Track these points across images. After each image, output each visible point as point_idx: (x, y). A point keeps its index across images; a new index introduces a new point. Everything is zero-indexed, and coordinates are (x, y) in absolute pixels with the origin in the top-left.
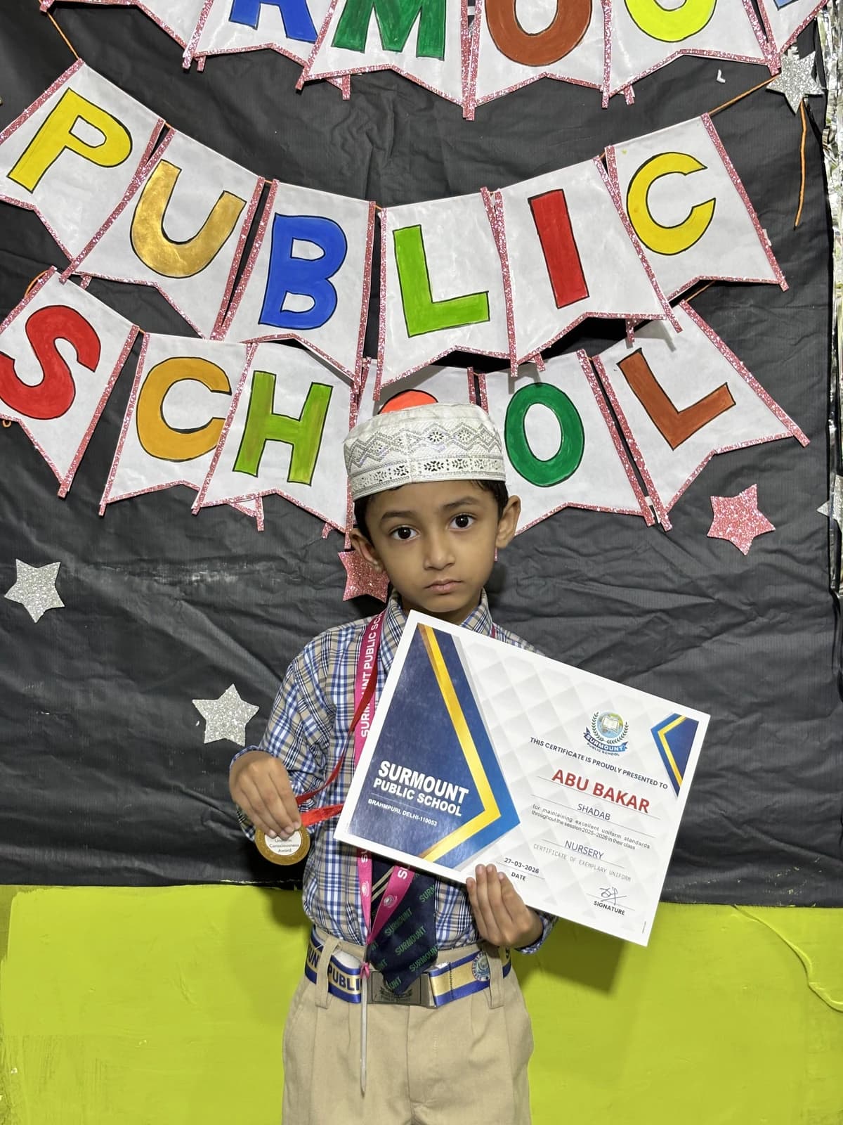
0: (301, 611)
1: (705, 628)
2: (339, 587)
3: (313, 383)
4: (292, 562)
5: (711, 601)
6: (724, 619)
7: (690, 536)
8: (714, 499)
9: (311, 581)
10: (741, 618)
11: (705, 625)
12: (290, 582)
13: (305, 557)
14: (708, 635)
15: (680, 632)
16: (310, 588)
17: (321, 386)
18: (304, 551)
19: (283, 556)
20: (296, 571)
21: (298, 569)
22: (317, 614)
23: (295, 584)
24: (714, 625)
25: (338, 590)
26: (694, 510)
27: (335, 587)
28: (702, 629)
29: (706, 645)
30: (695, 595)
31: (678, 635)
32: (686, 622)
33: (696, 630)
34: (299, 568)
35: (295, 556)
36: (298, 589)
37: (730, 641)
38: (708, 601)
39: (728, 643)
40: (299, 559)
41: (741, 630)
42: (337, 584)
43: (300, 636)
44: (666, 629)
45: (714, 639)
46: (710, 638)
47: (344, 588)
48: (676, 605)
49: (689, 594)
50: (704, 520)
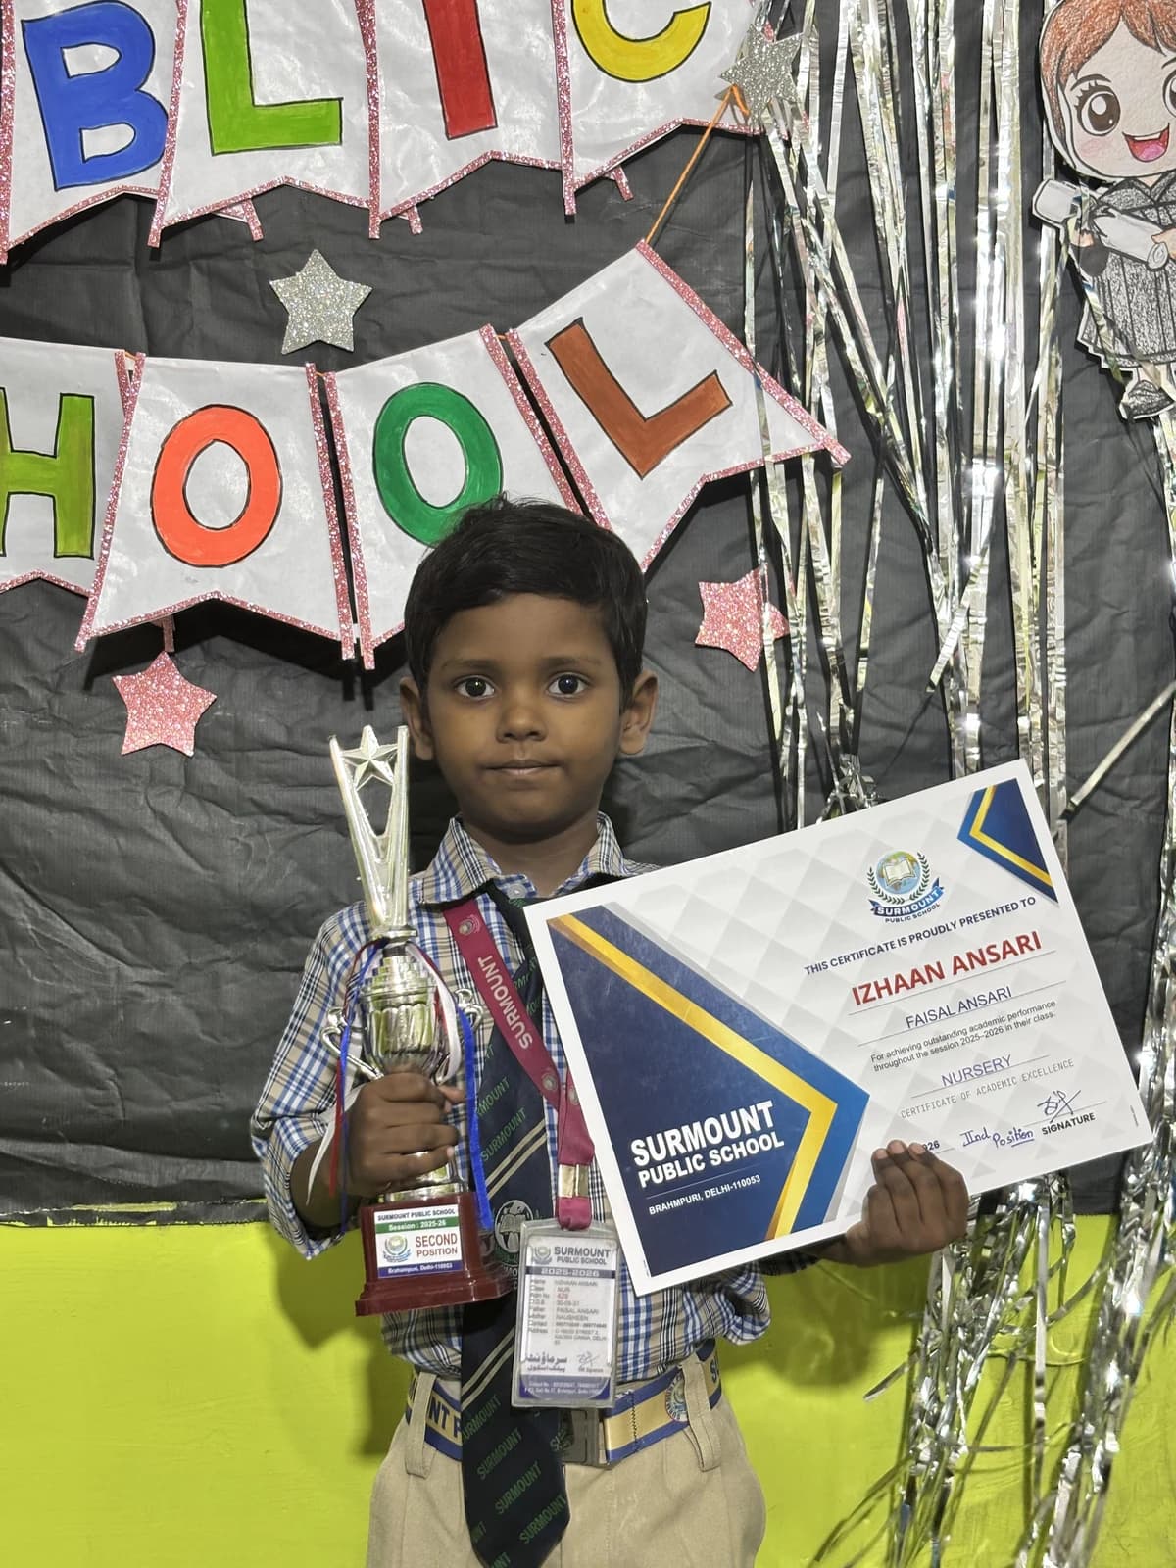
0: (50, 772)
1: (693, 784)
2: (115, 732)
3: (62, 395)
4: (37, 694)
5: (705, 743)
6: (724, 770)
7: (668, 645)
8: (702, 586)
9: (68, 723)
10: (750, 769)
11: (695, 780)
12: (34, 727)
13: (58, 685)
14: (699, 796)
15: (657, 793)
16: (68, 735)
17: (77, 398)
18: (57, 676)
19: (21, 684)
20: (43, 709)
21: (45, 705)
22: (81, 776)
23: (42, 729)
24: (708, 781)
25: (116, 738)
26: (673, 604)
27: (108, 732)
28: (690, 787)
29: (698, 812)
30: (679, 735)
31: (653, 797)
32: (666, 778)
33: (682, 790)
34: (49, 703)
35: (43, 684)
36: (46, 736)
37: (732, 805)
38: (697, 743)
39: (731, 808)
40: (50, 690)
41: (749, 788)
42: (113, 728)
43: (51, 812)
44: (636, 789)
45: (709, 802)
46: (701, 802)
47: (122, 734)
48: (652, 750)
49: (670, 734)
50: (689, 619)
